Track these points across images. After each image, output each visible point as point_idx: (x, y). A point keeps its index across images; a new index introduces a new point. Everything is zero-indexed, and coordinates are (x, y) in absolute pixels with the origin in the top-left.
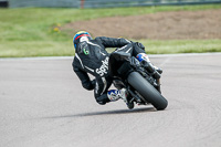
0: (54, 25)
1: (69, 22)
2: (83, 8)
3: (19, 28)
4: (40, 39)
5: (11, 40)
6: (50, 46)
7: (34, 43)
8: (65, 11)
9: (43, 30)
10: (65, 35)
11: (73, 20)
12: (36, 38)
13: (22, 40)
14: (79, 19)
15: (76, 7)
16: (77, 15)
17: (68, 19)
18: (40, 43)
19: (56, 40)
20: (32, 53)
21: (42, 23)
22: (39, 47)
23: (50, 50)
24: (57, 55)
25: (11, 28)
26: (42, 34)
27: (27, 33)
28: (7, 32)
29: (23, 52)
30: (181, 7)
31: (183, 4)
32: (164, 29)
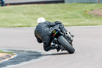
0: (85, 11)
1: (92, 10)
2: (99, 3)
3: (70, 13)
5: (66, 18)
6: (83, 21)
7: (76, 19)
8: (91, 5)
9: (80, 14)
10: (90, 16)
11: (94, 9)
12: (77, 17)
13: (71, 18)
14: (97, 8)
15: (96, 3)
16: (96, 7)
17: (92, 8)
18: (79, 19)
19: (87, 18)
20: (76, 24)
21: (80, 10)
22: (79, 21)
23: (84, 23)
24: (87, 25)
25: (66, 13)
27: (73, 15)
28: (63, 15)
29: (71, 24)
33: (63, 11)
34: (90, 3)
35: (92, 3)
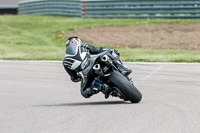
0: (58, 32)
1: (72, 30)
4: (46, 44)
6: (54, 50)
7: (40, 47)
8: (69, 20)
9: (48, 36)
11: (75, 27)
12: (41, 43)
13: (29, 44)
14: (80, 27)
15: (79, 17)
17: (71, 27)
18: (45, 48)
19: (60, 46)
21: (48, 30)
22: (44, 51)
23: (54, 54)
25: (19, 33)
26: (47, 40)
27: (33, 38)
28: (15, 37)
29: (29, 55)
30: (174, 20)
31: (176, 18)
32: (158, 40)
33: (14, 29)
34: (67, 16)
35: (70, 16)
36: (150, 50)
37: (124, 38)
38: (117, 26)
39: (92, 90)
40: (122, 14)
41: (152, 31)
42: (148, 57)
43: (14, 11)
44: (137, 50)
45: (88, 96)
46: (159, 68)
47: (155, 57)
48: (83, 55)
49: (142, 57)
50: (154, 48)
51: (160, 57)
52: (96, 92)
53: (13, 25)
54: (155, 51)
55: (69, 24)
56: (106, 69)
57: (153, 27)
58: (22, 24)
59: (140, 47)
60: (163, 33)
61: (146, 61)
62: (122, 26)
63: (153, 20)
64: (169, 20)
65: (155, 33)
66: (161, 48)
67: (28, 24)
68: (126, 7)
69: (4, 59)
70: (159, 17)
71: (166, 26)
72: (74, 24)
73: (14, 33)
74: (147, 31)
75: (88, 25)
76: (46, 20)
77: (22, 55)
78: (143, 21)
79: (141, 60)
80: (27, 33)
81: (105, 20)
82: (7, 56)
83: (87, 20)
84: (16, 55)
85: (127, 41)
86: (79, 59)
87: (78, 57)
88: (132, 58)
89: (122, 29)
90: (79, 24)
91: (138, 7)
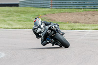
0: (39, 15)
1: (45, 14)
8: (44, 9)
11: (47, 13)
12: (30, 21)
14: (49, 13)
15: (49, 8)
21: (33, 14)
25: (19, 16)
27: (26, 18)
29: (24, 27)
30: (95, 10)
31: (96, 8)
32: (87, 19)
33: (17, 14)
34: (43, 8)
35: (44, 8)
36: (83, 24)
37: (71, 18)
38: (67, 12)
39: (46, 42)
40: (70, 6)
41: (84, 15)
42: (82, 27)
43: (17, 5)
44: (77, 24)
45: (45, 45)
46: (88, 33)
47: (86, 27)
48: (42, 26)
49: (80, 28)
50: (86, 23)
51: (88, 27)
52: (48, 43)
53: (16, 12)
54: (86, 25)
55: (44, 11)
56: (53, 32)
57: (85, 13)
58: (21, 11)
59: (79, 23)
60: (89, 16)
61: (81, 29)
62: (70, 12)
63: (85, 10)
64: (93, 10)
65: (86, 16)
66: (89, 23)
67: (24, 11)
68: (72, 3)
69: (12, 28)
70: (88, 8)
71: (91, 12)
72: (46, 11)
73: (17, 16)
74: (82, 15)
75: (53, 12)
76: (32, 9)
77: (21, 27)
78: (80, 10)
79: (79, 29)
80: (23, 16)
81: (61, 10)
82: (13, 27)
83: (53, 9)
84: (18, 27)
85: (72, 20)
86: (40, 28)
87: (40, 27)
88: (74, 28)
89: (70, 14)
90: (49, 11)
91: (78, 3)
